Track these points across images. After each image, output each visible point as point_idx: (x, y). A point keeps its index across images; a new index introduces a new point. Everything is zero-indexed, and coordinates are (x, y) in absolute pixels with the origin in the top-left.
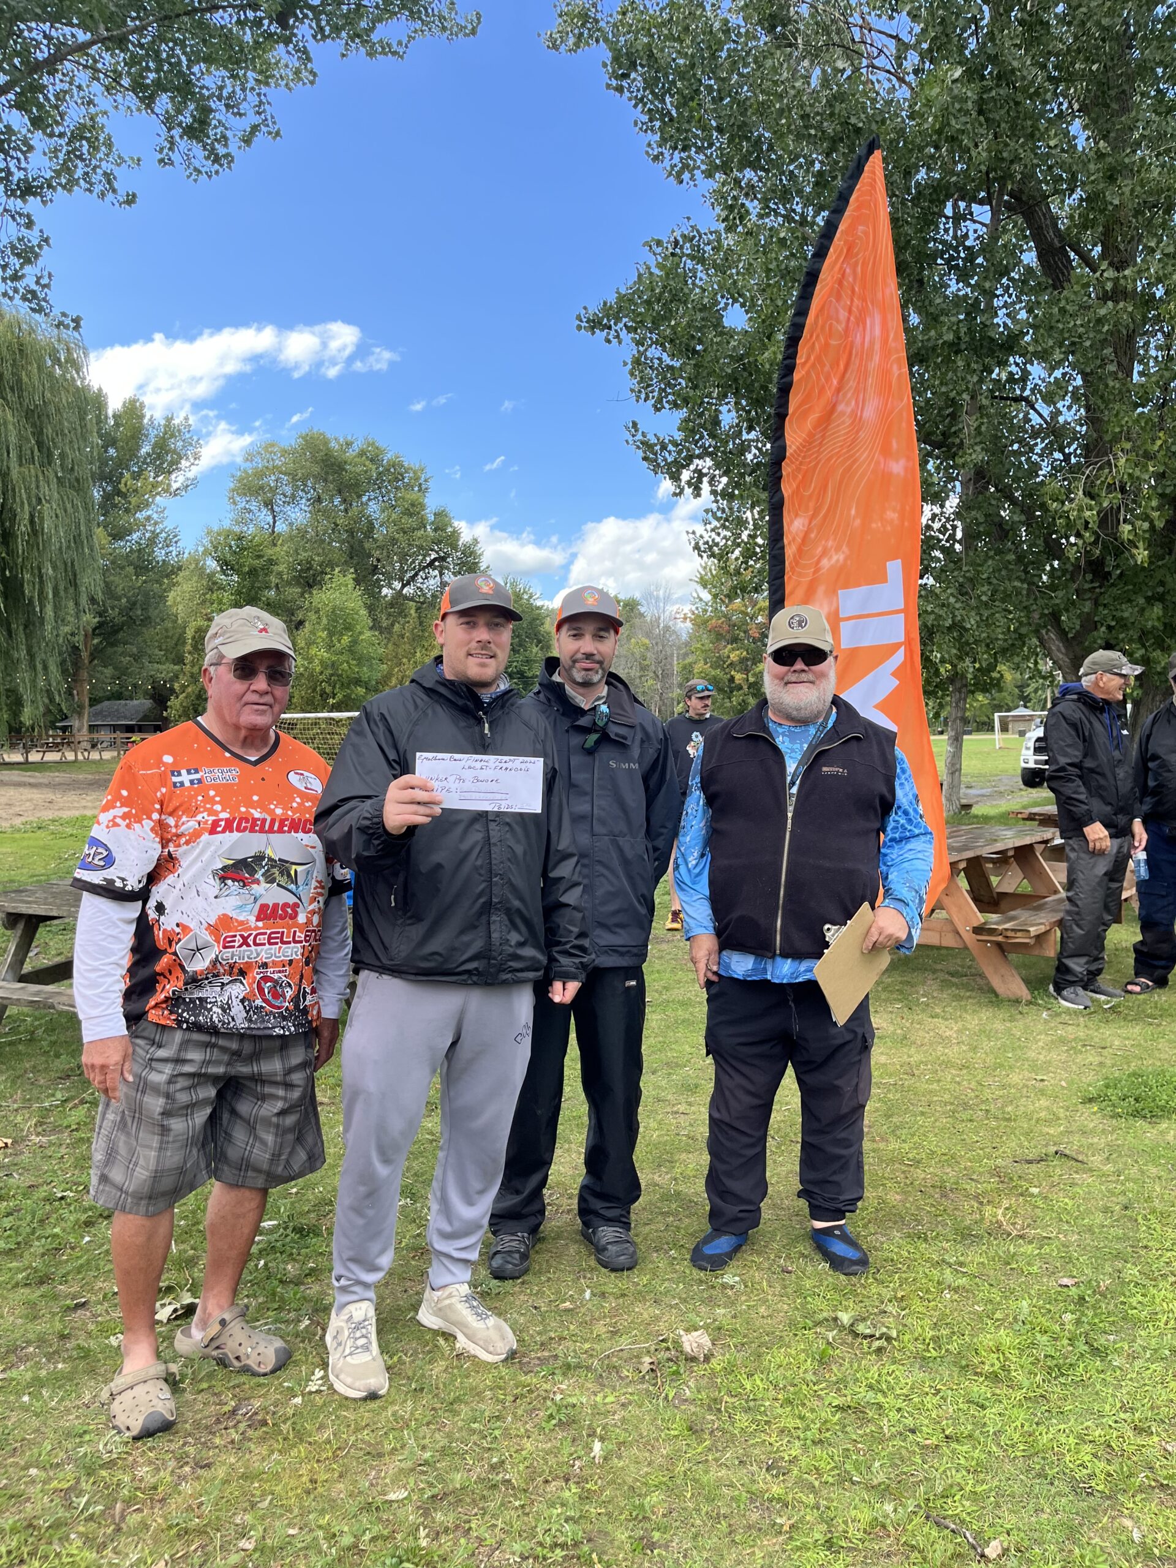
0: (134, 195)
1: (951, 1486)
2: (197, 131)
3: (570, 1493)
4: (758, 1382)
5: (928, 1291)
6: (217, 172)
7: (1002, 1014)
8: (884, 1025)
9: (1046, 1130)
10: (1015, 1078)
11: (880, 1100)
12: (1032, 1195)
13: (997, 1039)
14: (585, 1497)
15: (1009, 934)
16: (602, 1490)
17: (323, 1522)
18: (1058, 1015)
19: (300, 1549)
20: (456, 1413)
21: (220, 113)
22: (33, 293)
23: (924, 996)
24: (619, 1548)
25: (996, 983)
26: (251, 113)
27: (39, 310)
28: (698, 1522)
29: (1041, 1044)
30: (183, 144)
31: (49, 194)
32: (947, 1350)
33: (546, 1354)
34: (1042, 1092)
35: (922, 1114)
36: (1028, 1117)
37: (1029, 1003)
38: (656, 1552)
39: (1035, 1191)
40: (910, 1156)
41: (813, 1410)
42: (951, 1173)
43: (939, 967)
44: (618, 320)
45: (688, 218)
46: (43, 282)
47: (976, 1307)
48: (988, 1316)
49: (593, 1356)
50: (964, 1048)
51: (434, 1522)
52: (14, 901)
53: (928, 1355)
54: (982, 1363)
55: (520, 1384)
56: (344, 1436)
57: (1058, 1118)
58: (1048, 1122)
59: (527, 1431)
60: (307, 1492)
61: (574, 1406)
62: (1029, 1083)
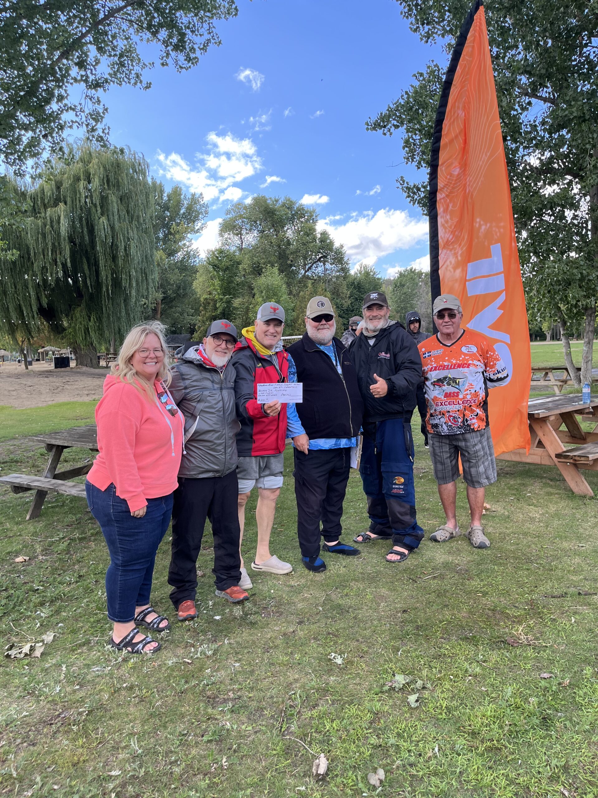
0: (150, 83)
2: (179, 47)
3: (204, 783)
5: (457, 676)
6: (190, 67)
7: (572, 504)
9: (572, 577)
10: (565, 544)
13: (564, 520)
14: (211, 786)
17: (73, 784)
20: (166, 728)
21: (189, 35)
22: (101, 137)
23: (530, 492)
25: (572, 485)
26: (206, 33)
29: (590, 523)
30: (173, 54)
31: (106, 86)
34: (579, 554)
37: (591, 498)
40: (481, 590)
42: (502, 602)
43: (545, 475)
44: (388, 122)
45: (433, 61)
46: (106, 131)
47: (483, 688)
48: (488, 695)
49: (253, 700)
50: (542, 524)
51: (127, 791)
52: (51, 438)
53: (440, 717)
54: (470, 725)
55: (207, 713)
56: (106, 735)
57: (582, 571)
58: (575, 572)
59: (197, 743)
60: (74, 765)
61: (228, 730)
62: (573, 548)
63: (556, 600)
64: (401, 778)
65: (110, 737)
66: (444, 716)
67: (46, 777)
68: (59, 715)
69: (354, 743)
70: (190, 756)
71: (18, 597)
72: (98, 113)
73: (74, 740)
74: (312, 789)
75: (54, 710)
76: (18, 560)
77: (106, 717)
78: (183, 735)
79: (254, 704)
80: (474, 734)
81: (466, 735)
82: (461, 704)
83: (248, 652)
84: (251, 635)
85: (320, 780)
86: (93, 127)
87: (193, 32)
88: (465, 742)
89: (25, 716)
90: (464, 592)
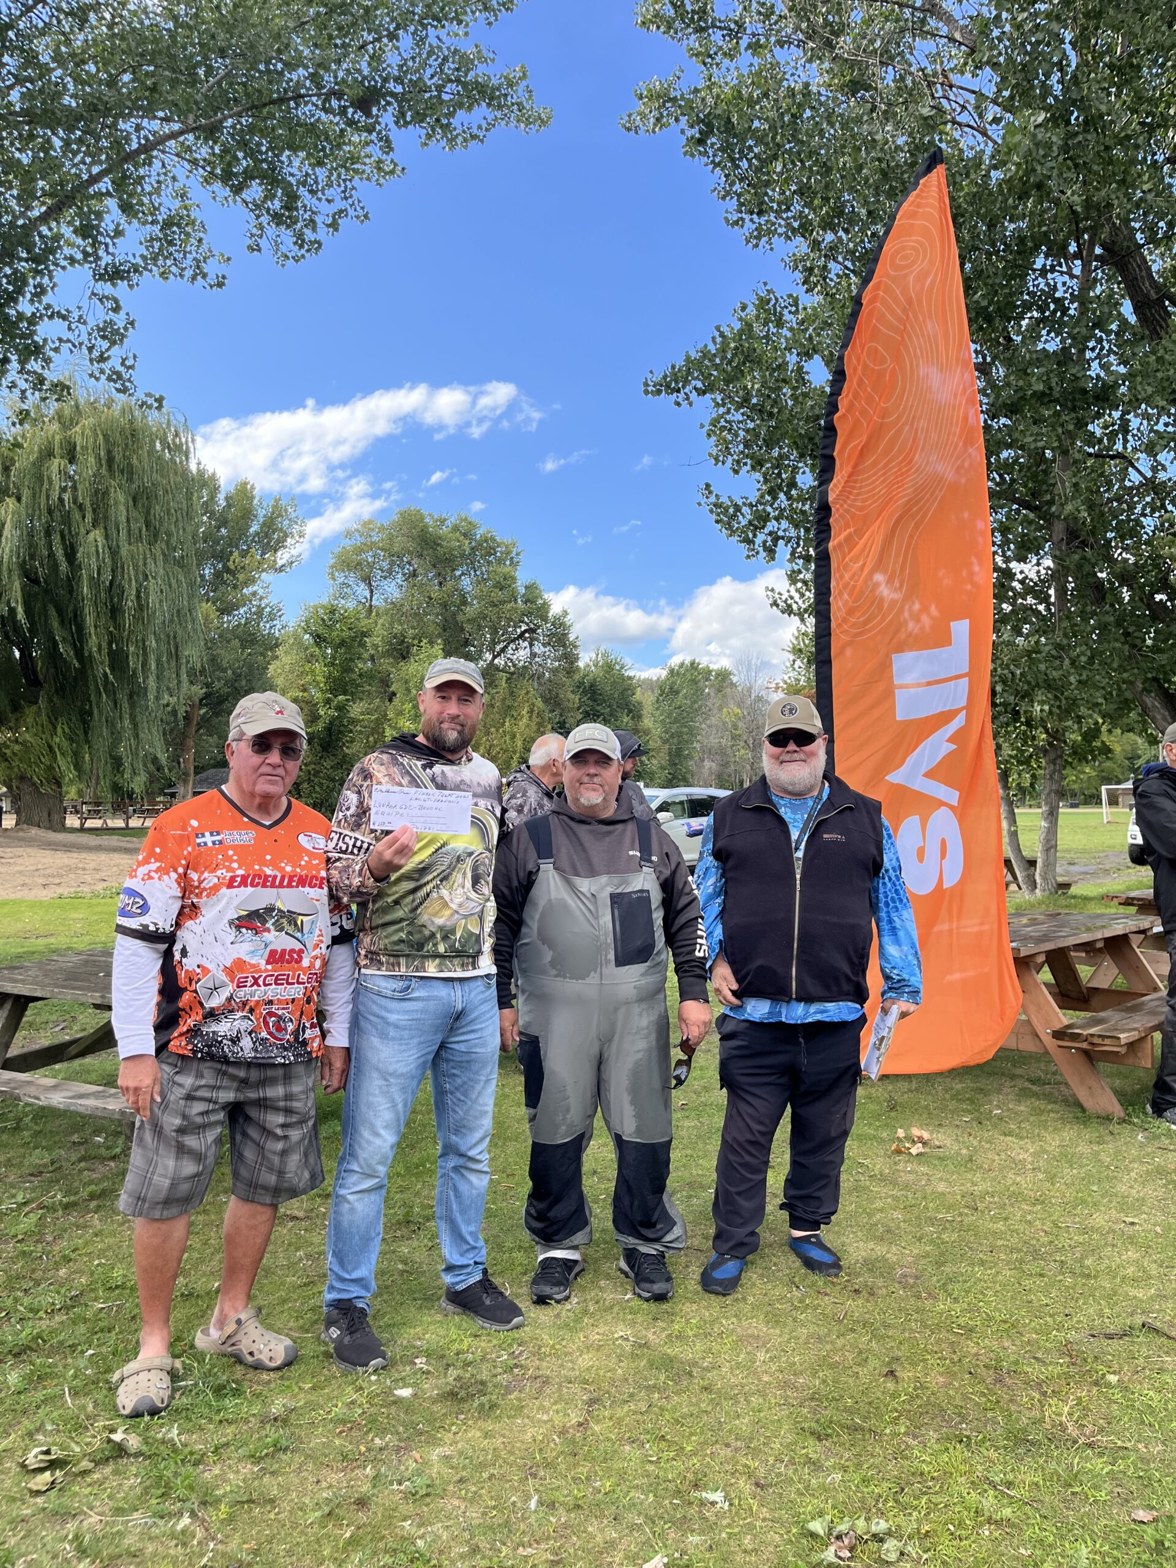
0: (224, 278)
2: (284, 217)
5: (961, 1525)
6: (303, 256)
7: (1088, 1134)
8: (948, 1142)
9: (1133, 1292)
10: (1100, 1219)
11: (932, 1242)
12: (1109, 1385)
13: (1081, 1167)
15: (1096, 1040)
18: (1156, 1137)
21: (305, 197)
22: (119, 375)
23: (998, 1107)
25: (1082, 1095)
26: (338, 199)
27: (124, 390)
29: (1133, 1174)
30: (271, 230)
31: (135, 278)
34: (1132, 1240)
35: (982, 1263)
36: (1112, 1273)
37: (1122, 1121)
39: (1113, 1379)
40: (961, 1321)
42: (1011, 1349)
43: (1018, 1071)
44: (686, 382)
45: (765, 284)
46: (128, 363)
47: (1022, 1550)
50: (1041, 1176)
52: (4, 979)
57: (1149, 1277)
58: (1136, 1281)
62: (1116, 1227)
63: (1115, 1344)
72: (115, 328)
83: (492, 1477)
84: (487, 1435)
86: (102, 353)
87: (311, 192)
90: (926, 1327)
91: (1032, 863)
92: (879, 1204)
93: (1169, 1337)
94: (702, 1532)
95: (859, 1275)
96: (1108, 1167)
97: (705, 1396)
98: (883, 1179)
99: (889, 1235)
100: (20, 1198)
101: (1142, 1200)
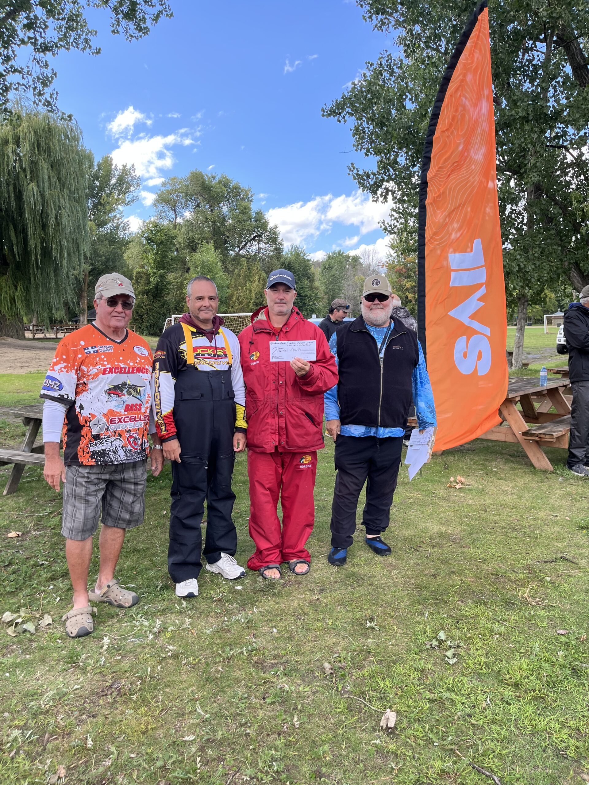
0: (100, 49)
1: (488, 749)
2: (130, 15)
3: (280, 743)
4: (387, 683)
5: (484, 635)
6: (141, 37)
7: (537, 478)
8: (473, 483)
9: (556, 544)
10: (541, 515)
11: (467, 525)
12: (546, 581)
13: (533, 492)
14: (288, 745)
15: (542, 436)
16: (297, 741)
17: (149, 751)
18: (568, 480)
19: (135, 766)
20: (224, 692)
22: (49, 102)
23: (495, 467)
24: (303, 776)
25: (534, 461)
27: (52, 111)
28: (347, 764)
29: (557, 496)
30: (124, 22)
31: (56, 50)
32: (492, 670)
33: (276, 661)
34: (556, 523)
35: (489, 533)
36: (547, 536)
37: (552, 473)
38: (323, 779)
39: (548, 579)
40: (481, 557)
41: (415, 701)
42: (502, 568)
43: (504, 451)
44: (344, 110)
46: (54, 96)
47: (511, 645)
48: (517, 651)
49: (300, 664)
50: (515, 497)
51: (207, 755)
52: (29, 412)
53: (481, 672)
54: (511, 678)
55: (260, 678)
56: (166, 702)
57: (564, 538)
58: (558, 540)
59: (261, 705)
60: (143, 733)
61: (287, 692)
62: (549, 518)
63: (549, 565)
64: (464, 728)
65: (171, 704)
66: (485, 671)
67: (118, 747)
68: (111, 687)
69: (411, 698)
70: (260, 718)
71: (26, 572)
72: (47, 77)
73: (136, 709)
74: (386, 742)
75: (103, 681)
76: (10, 535)
77: (160, 685)
78: (245, 698)
79: (303, 668)
80: (517, 685)
81: (510, 687)
82: (496, 660)
83: (281, 619)
84: (277, 603)
85: (391, 733)
86: (40, 91)
88: (510, 693)
89: (77, 689)
90: (465, 559)
91: (511, 354)
92: (442, 510)
93: (573, 562)
94: (373, 639)
95: (434, 539)
96: (545, 493)
97: (370, 587)
98: (444, 499)
99: (448, 522)
100: (48, 510)
101: (561, 507)
